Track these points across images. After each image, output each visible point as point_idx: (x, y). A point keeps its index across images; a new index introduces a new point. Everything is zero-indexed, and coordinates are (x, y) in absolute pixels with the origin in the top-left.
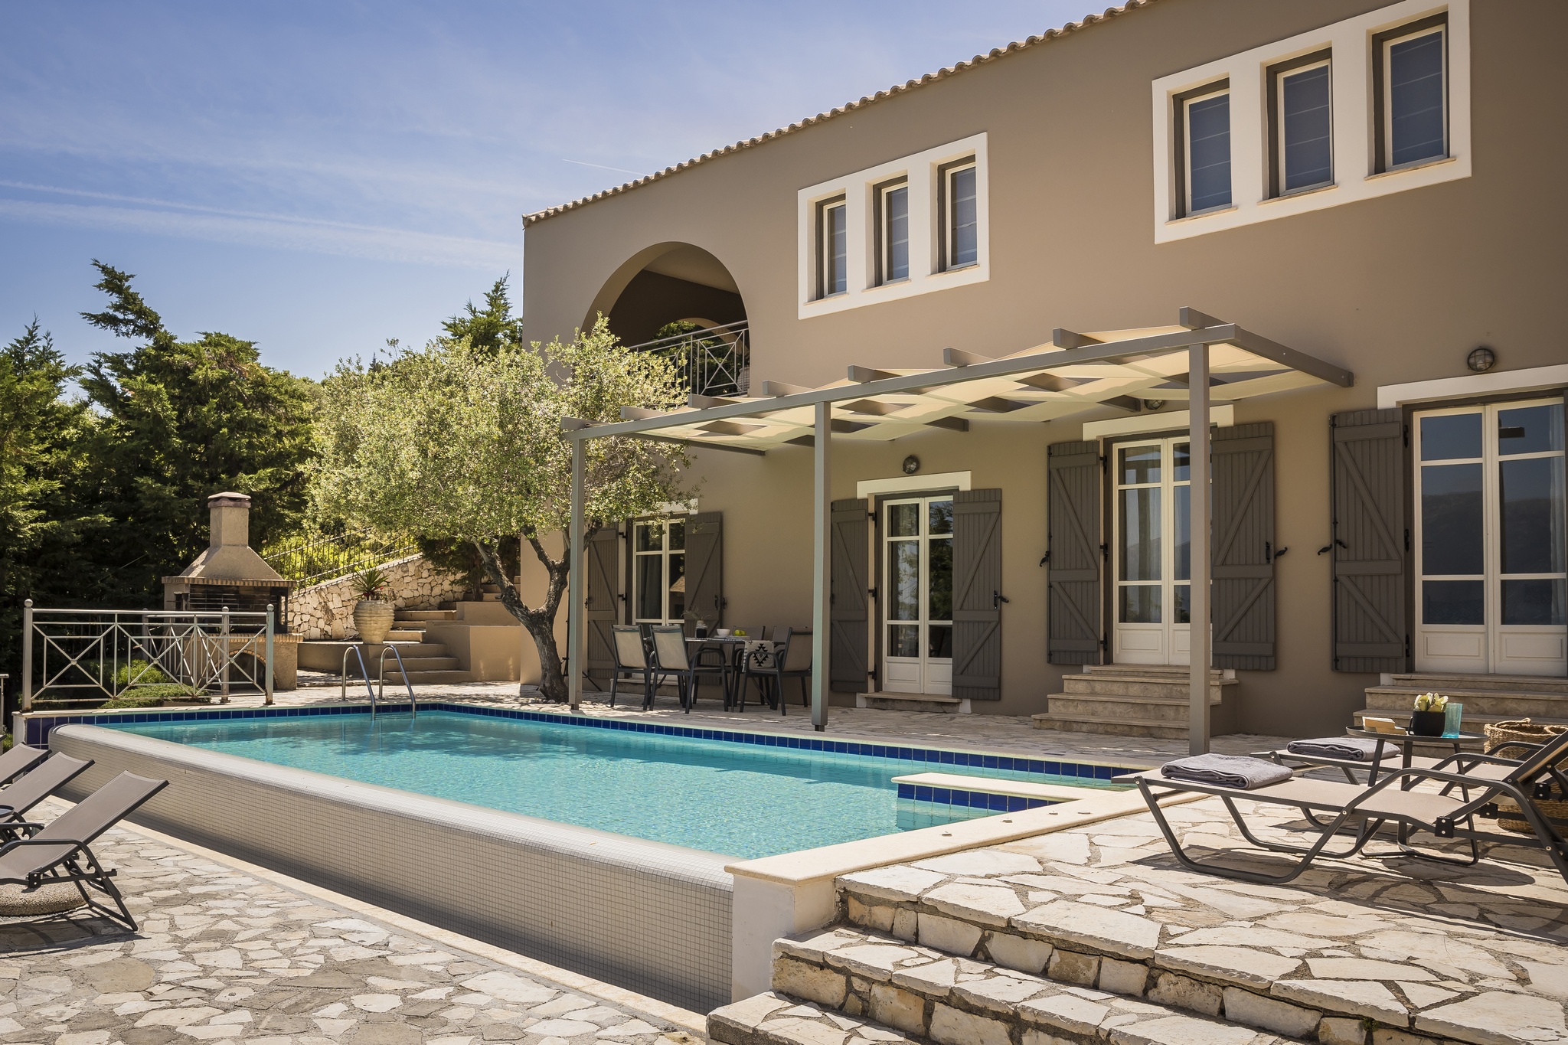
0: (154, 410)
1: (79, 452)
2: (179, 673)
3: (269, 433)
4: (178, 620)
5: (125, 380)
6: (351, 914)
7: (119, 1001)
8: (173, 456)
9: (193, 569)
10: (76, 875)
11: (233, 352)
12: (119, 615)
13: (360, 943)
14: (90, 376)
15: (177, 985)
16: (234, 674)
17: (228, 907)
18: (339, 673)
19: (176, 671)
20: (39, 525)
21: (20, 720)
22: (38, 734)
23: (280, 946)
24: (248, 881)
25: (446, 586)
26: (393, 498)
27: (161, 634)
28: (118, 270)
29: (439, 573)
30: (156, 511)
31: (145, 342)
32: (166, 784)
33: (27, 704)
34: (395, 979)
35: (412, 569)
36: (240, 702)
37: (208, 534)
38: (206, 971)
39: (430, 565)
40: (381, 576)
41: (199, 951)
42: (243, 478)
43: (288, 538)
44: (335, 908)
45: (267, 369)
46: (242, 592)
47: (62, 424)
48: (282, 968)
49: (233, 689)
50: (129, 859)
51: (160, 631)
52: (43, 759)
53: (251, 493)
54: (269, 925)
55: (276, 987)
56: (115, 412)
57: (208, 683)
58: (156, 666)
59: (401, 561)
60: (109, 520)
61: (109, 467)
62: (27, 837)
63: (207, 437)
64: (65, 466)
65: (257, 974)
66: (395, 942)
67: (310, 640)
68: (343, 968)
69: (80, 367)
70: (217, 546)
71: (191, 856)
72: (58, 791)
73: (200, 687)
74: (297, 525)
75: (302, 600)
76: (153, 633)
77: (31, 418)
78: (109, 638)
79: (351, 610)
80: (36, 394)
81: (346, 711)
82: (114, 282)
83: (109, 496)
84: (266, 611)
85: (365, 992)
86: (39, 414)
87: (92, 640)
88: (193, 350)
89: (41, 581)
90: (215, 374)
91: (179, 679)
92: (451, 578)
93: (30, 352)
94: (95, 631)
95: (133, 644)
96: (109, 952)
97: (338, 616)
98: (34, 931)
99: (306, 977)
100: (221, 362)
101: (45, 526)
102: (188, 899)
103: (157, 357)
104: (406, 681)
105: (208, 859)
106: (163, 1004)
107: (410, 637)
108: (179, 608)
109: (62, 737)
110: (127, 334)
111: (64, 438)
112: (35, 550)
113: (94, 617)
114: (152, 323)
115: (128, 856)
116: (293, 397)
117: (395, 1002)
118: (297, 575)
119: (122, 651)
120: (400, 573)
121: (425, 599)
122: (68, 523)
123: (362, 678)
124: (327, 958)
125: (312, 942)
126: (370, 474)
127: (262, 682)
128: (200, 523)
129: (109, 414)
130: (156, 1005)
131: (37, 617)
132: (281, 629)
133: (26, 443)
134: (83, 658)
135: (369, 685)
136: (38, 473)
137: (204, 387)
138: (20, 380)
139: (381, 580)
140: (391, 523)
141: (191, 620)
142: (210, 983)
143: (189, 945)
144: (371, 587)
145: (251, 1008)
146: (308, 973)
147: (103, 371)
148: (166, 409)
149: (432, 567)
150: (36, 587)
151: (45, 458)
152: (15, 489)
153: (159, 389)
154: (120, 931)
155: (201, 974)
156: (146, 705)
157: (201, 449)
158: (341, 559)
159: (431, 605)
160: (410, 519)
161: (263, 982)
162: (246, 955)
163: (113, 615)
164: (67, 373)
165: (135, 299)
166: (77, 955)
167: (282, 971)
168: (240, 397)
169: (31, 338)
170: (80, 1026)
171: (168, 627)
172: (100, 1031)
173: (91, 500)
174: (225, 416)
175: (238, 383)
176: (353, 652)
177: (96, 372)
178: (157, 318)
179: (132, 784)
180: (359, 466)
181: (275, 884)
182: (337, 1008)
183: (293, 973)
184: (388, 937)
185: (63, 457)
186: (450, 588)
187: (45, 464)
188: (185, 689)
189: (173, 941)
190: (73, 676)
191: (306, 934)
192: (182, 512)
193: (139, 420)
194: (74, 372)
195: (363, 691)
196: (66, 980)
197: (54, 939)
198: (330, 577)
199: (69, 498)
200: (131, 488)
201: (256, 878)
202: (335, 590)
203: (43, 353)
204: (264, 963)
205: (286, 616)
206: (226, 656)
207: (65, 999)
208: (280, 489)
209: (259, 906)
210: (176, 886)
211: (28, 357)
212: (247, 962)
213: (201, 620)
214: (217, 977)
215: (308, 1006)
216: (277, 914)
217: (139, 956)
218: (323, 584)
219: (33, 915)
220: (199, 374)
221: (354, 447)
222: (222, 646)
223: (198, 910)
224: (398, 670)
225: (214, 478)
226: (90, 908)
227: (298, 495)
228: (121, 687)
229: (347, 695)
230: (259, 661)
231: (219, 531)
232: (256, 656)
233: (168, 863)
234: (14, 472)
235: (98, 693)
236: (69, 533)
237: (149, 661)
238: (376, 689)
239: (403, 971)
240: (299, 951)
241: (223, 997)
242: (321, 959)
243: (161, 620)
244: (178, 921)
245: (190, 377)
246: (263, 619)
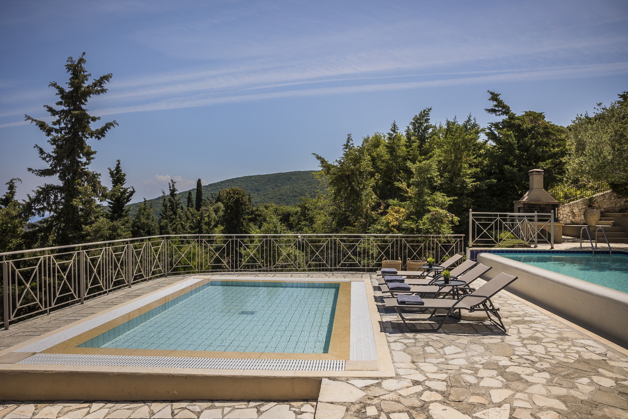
0: (509, 141)
1: (486, 158)
2: (520, 236)
3: (550, 146)
4: (519, 216)
5: (499, 131)
6: (589, 338)
7: (500, 360)
8: (516, 157)
9: (524, 198)
10: (486, 309)
11: (536, 117)
12: (500, 214)
13: (594, 352)
14: (488, 131)
15: (521, 357)
16: (539, 237)
17: (539, 327)
18: (579, 237)
19: (519, 235)
20: (474, 184)
21: (468, 250)
22: (474, 256)
23: (560, 347)
24: (546, 318)
25: (622, 203)
26: (601, 167)
27: (513, 221)
28: (496, 93)
29: (619, 198)
30: (511, 177)
31: (505, 117)
32: (517, 278)
33: (470, 245)
34: (611, 372)
35: (607, 196)
36: (541, 247)
37: (528, 185)
38: (532, 353)
39: (615, 194)
40: (595, 199)
41: (529, 344)
42: (541, 164)
43: (558, 185)
44: (582, 334)
45: (548, 122)
46: (541, 206)
47: (480, 149)
48: (561, 357)
49: (539, 242)
50: (503, 304)
51: (513, 220)
52: (476, 265)
53: (544, 169)
54: (555, 337)
55: (558, 365)
56: (496, 143)
57: (530, 240)
58: (512, 233)
59: (602, 193)
60: (495, 181)
61: (495, 162)
62: (470, 293)
63: (527, 149)
64: (481, 163)
65: (551, 358)
66: (609, 354)
67: (566, 224)
68: (587, 362)
69: (485, 128)
70: (532, 189)
71: (525, 305)
72: (481, 276)
73: (527, 241)
74: (561, 181)
75: (563, 209)
76: (511, 221)
77: (470, 147)
78: (496, 223)
79: (582, 213)
80: (472, 139)
81: (582, 252)
82: (494, 97)
83: (495, 173)
84: (551, 213)
85: (598, 375)
86: (472, 146)
87: (491, 223)
88: (522, 118)
89: (474, 202)
90: (530, 126)
91: (520, 238)
92: (625, 200)
93: (469, 125)
94: (491, 220)
95: (504, 225)
96: (496, 339)
97: (577, 215)
98: (472, 327)
99: (571, 363)
100: (531, 121)
101: (475, 184)
102: (524, 322)
103: (510, 122)
104: (607, 241)
105: (531, 307)
106: (516, 364)
107: (607, 224)
108: (519, 212)
109: (481, 257)
110: (499, 115)
111: (480, 153)
112: (472, 192)
113: (491, 215)
114: (507, 110)
115: (503, 302)
116: (558, 132)
117: (612, 383)
118: (561, 200)
119: (500, 227)
120: (602, 198)
121: (613, 208)
122: (482, 182)
123: (588, 239)
124: (580, 356)
125: (573, 348)
126: (591, 159)
127: (549, 240)
128: (526, 181)
129: (494, 144)
130: (513, 364)
131: (473, 215)
132: (556, 220)
133: (469, 156)
134: (488, 230)
135: (592, 243)
136: (473, 166)
137: (526, 131)
138: (466, 135)
139: (595, 201)
140: (600, 178)
141: (524, 216)
142: (533, 358)
143: (525, 341)
144: (590, 204)
145: (549, 372)
146: (572, 361)
147: (493, 129)
148: (513, 140)
149: (616, 195)
150: (473, 205)
151: (475, 161)
152: (466, 172)
153: (511, 133)
154: (500, 331)
155: (530, 354)
156: (509, 247)
157: (525, 154)
158: (578, 193)
159: (615, 211)
160: (608, 176)
161: (554, 362)
162: (546, 349)
163: (497, 214)
164: (481, 131)
165: (502, 102)
166: (486, 338)
167: (561, 358)
168: (539, 134)
169: (469, 120)
170: (487, 367)
171: (516, 219)
172: (493, 370)
173: (489, 174)
174: (534, 141)
175: (538, 128)
176: (585, 229)
177: (490, 129)
178: (509, 108)
179: (506, 277)
180: (586, 156)
181: (557, 320)
182: (585, 380)
183: (566, 360)
184: (606, 352)
185: (480, 160)
186: (624, 204)
187: (475, 163)
188: (522, 242)
189: (519, 338)
190: (485, 236)
191: (570, 344)
192: (520, 177)
193: (505, 145)
194: (483, 130)
195: (589, 245)
196: (482, 347)
197: (479, 331)
198: (573, 200)
199: (482, 174)
200: (503, 170)
201: (549, 317)
202: (576, 205)
203: (473, 125)
204: (554, 353)
205: (558, 215)
206: (536, 230)
207: (482, 355)
208: (554, 167)
209: (552, 329)
210: (520, 316)
211: (469, 127)
212: (547, 352)
213: (527, 216)
214: (536, 356)
215: (573, 376)
216: (558, 333)
217: (507, 342)
218: (571, 203)
219: (472, 321)
220: (524, 126)
221: (584, 149)
222: (534, 226)
223: (528, 327)
224: (603, 237)
225: (530, 164)
226: (490, 321)
227: (561, 169)
228: (501, 240)
229: (583, 246)
230: (548, 232)
231: (533, 184)
232: (547, 230)
233: (517, 307)
234: (466, 166)
235: (492, 242)
236: (482, 186)
237: (510, 231)
238: (594, 244)
239: (615, 369)
240: (568, 351)
241: (538, 365)
242: (577, 356)
243: (513, 216)
244: (521, 330)
245: (521, 128)
246: (550, 216)
